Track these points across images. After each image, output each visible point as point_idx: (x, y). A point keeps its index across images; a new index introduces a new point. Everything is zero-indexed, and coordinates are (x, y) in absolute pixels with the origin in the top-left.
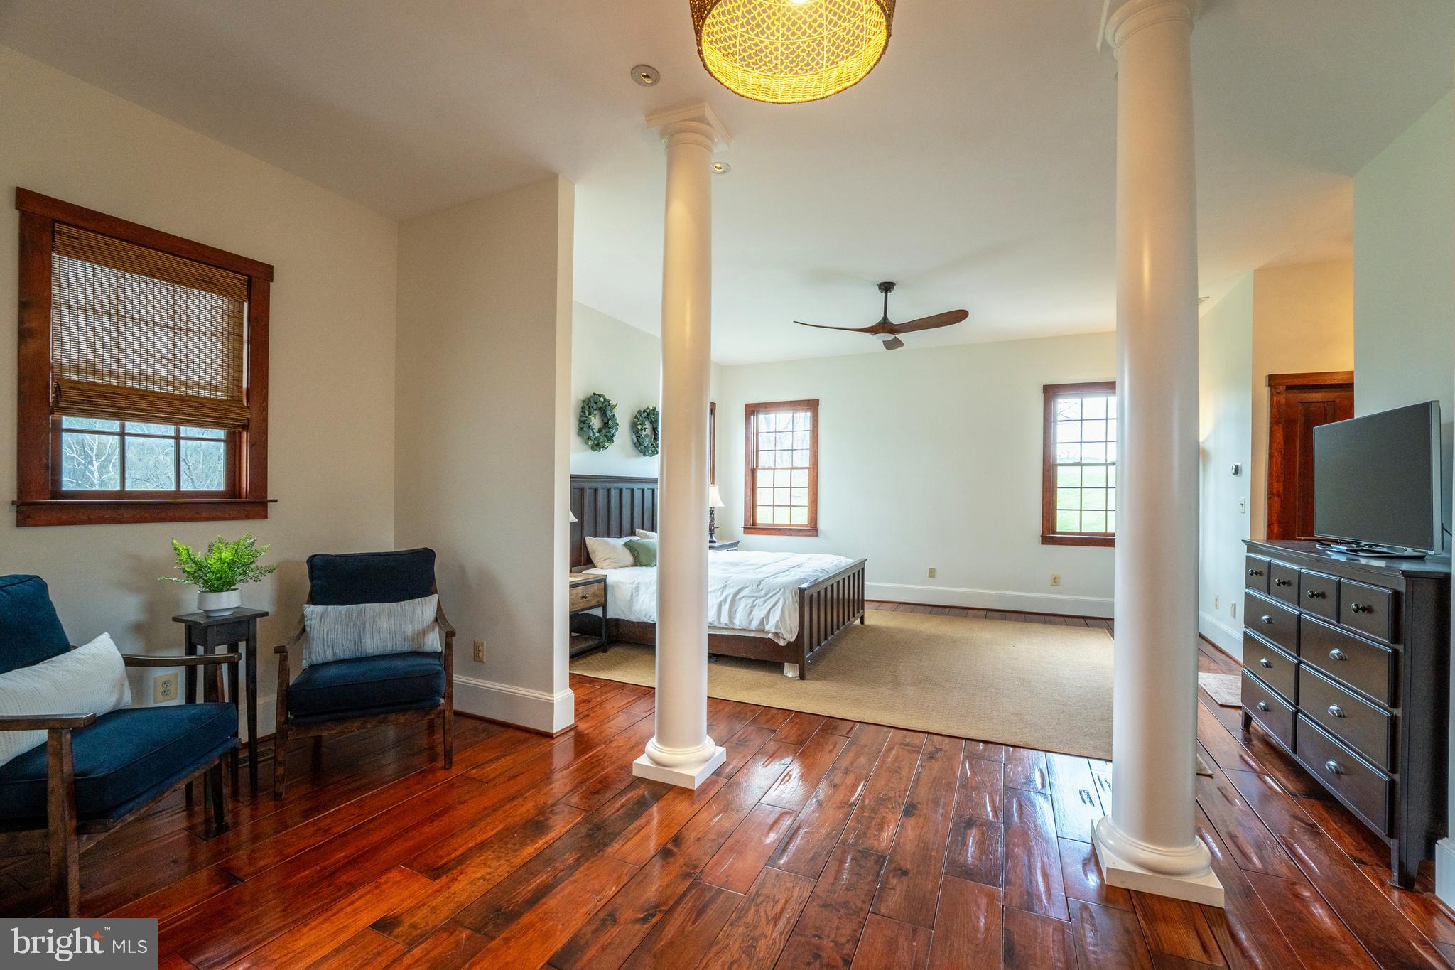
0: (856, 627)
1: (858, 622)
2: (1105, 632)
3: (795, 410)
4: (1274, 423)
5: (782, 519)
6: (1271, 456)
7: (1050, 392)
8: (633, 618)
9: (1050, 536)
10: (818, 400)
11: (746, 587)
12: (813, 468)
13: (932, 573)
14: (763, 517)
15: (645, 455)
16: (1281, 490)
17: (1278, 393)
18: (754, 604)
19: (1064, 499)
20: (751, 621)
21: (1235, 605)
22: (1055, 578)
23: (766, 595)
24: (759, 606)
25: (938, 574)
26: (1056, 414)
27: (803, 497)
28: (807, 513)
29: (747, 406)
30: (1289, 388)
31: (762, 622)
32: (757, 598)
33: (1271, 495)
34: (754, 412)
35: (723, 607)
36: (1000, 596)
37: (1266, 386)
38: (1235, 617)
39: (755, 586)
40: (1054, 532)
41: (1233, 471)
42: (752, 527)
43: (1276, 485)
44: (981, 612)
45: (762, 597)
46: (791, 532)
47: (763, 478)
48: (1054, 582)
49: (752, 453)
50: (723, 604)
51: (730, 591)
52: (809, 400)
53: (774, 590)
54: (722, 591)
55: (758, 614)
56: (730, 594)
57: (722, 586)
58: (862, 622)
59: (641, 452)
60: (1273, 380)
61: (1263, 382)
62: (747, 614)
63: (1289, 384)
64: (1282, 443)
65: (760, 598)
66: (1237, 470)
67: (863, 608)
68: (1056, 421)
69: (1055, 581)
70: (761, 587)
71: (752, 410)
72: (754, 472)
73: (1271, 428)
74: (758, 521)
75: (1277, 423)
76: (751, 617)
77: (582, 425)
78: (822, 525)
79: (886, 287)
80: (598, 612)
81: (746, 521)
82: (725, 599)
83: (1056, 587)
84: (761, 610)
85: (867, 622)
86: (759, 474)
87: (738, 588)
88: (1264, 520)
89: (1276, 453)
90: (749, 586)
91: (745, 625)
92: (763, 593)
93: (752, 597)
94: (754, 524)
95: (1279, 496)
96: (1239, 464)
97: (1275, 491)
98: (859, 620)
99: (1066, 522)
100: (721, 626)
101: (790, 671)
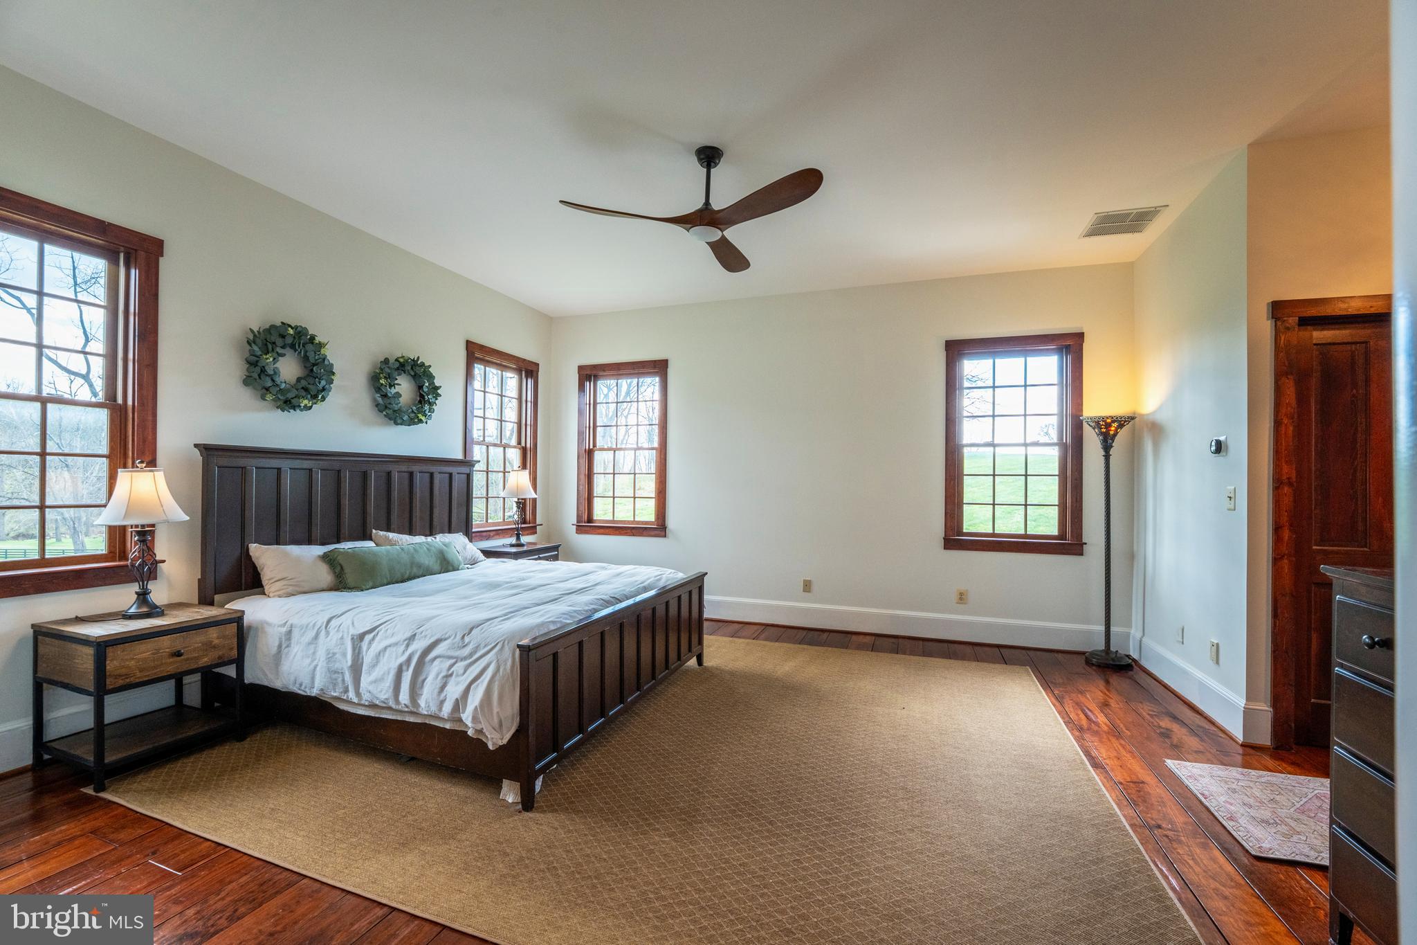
0: (688, 671)
1: (693, 662)
2: (1029, 675)
3: (639, 375)
4: (1279, 375)
5: (624, 514)
6: (1277, 424)
7: (956, 350)
8: (278, 684)
9: (955, 539)
10: (667, 360)
11: (446, 639)
12: (661, 449)
13: (807, 586)
14: (602, 511)
15: (396, 423)
16: (1294, 476)
17: (1288, 329)
18: (450, 672)
19: (973, 490)
20: (442, 702)
21: (1217, 644)
22: (961, 594)
23: (471, 655)
24: (457, 675)
25: (815, 587)
26: (962, 379)
27: (648, 486)
28: (654, 506)
29: (581, 368)
30: (1305, 322)
31: (458, 705)
32: (458, 659)
33: (1278, 483)
34: (590, 376)
35: (404, 674)
36: (892, 617)
37: (1268, 320)
38: (1217, 662)
39: (459, 637)
40: (960, 533)
41: (1213, 448)
42: (587, 524)
43: (1285, 469)
44: (868, 639)
45: (464, 659)
46: (633, 531)
47: (601, 460)
48: (961, 599)
49: (588, 430)
50: (404, 668)
51: (419, 646)
52: (655, 361)
53: (485, 646)
54: (408, 646)
55: (454, 690)
56: (416, 651)
57: (408, 634)
58: (700, 662)
59: (390, 419)
60: (1278, 309)
61: (1263, 311)
62: (436, 691)
63: (1305, 315)
64: (1294, 403)
65: (462, 660)
66: (1219, 448)
67: (700, 642)
68: (962, 388)
69: (962, 597)
70: (467, 639)
71: (589, 375)
72: (590, 453)
73: (1276, 382)
74: (595, 518)
75: (1286, 374)
76: (443, 695)
77: (252, 369)
78: (672, 522)
79: (709, 156)
80: (231, 671)
81: (578, 516)
82: (409, 660)
83: (962, 606)
84: (458, 684)
85: (708, 662)
86: (598, 457)
87: (433, 640)
88: (1268, 520)
89: (1285, 421)
90: (450, 637)
91: (433, 709)
92: (466, 651)
93: (450, 657)
94: (590, 520)
95: (1290, 484)
96: (1222, 438)
97: (1284, 478)
98: (695, 658)
99: (975, 520)
100: (400, 707)
101: (510, 794)
